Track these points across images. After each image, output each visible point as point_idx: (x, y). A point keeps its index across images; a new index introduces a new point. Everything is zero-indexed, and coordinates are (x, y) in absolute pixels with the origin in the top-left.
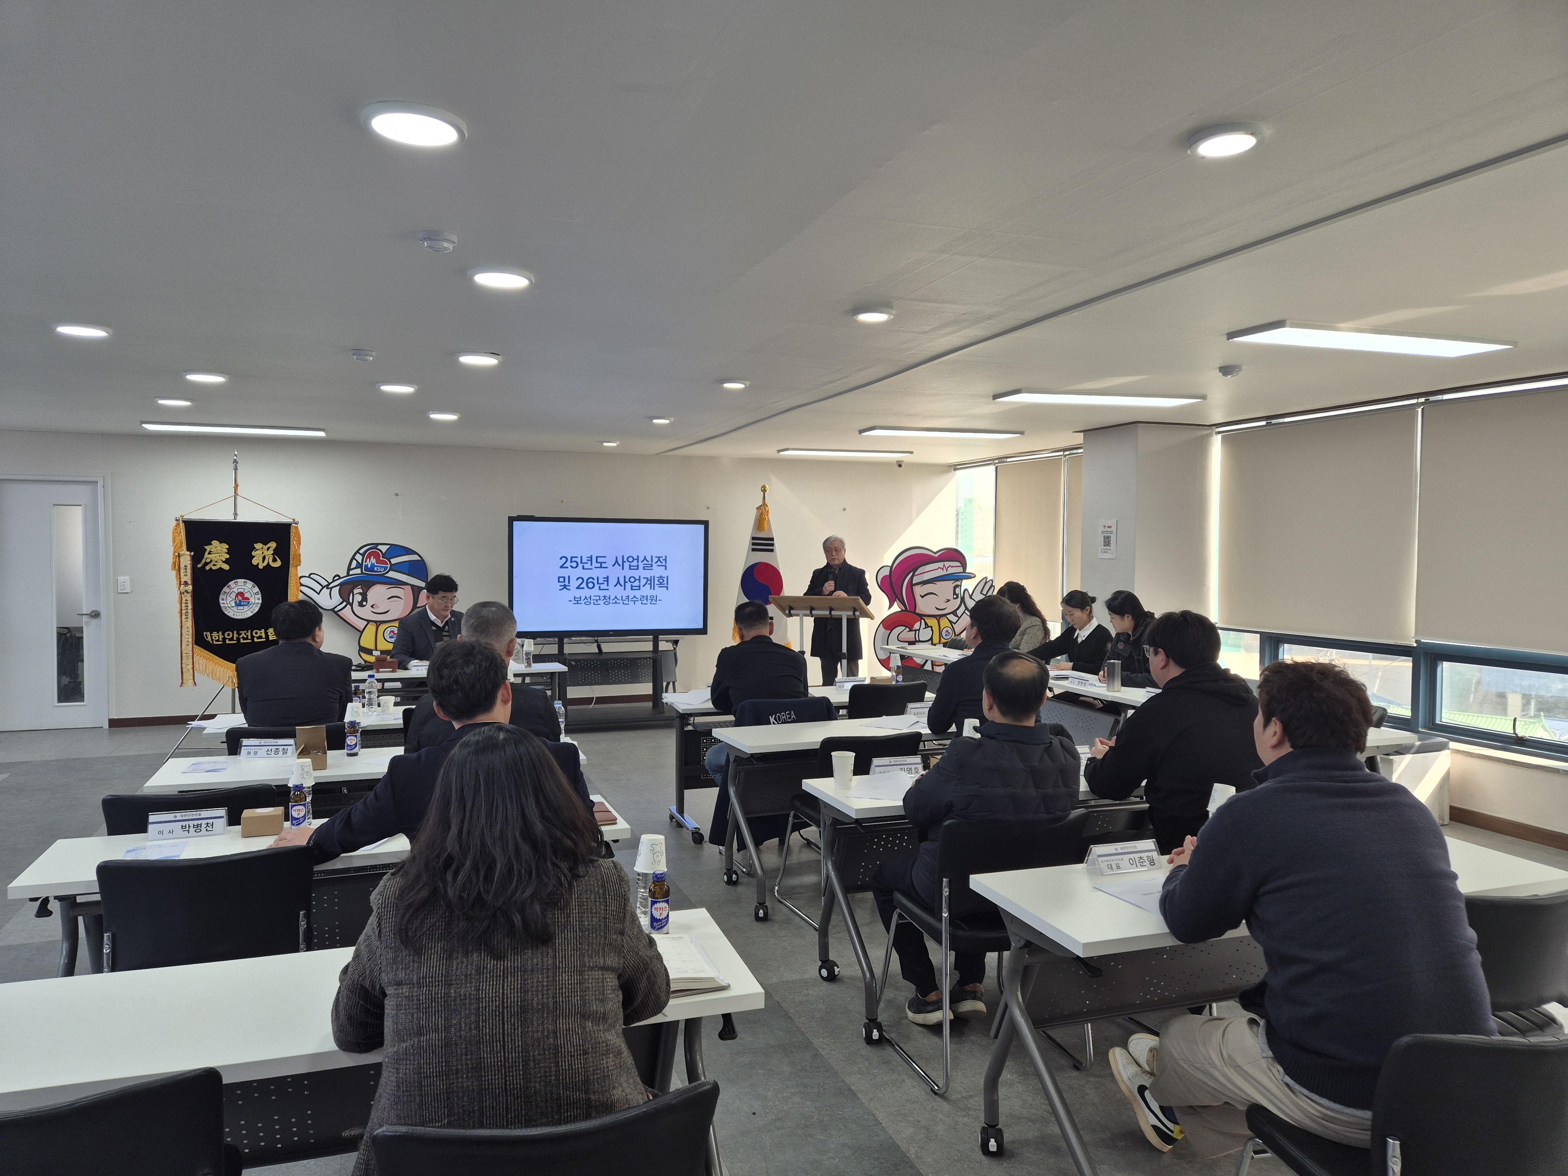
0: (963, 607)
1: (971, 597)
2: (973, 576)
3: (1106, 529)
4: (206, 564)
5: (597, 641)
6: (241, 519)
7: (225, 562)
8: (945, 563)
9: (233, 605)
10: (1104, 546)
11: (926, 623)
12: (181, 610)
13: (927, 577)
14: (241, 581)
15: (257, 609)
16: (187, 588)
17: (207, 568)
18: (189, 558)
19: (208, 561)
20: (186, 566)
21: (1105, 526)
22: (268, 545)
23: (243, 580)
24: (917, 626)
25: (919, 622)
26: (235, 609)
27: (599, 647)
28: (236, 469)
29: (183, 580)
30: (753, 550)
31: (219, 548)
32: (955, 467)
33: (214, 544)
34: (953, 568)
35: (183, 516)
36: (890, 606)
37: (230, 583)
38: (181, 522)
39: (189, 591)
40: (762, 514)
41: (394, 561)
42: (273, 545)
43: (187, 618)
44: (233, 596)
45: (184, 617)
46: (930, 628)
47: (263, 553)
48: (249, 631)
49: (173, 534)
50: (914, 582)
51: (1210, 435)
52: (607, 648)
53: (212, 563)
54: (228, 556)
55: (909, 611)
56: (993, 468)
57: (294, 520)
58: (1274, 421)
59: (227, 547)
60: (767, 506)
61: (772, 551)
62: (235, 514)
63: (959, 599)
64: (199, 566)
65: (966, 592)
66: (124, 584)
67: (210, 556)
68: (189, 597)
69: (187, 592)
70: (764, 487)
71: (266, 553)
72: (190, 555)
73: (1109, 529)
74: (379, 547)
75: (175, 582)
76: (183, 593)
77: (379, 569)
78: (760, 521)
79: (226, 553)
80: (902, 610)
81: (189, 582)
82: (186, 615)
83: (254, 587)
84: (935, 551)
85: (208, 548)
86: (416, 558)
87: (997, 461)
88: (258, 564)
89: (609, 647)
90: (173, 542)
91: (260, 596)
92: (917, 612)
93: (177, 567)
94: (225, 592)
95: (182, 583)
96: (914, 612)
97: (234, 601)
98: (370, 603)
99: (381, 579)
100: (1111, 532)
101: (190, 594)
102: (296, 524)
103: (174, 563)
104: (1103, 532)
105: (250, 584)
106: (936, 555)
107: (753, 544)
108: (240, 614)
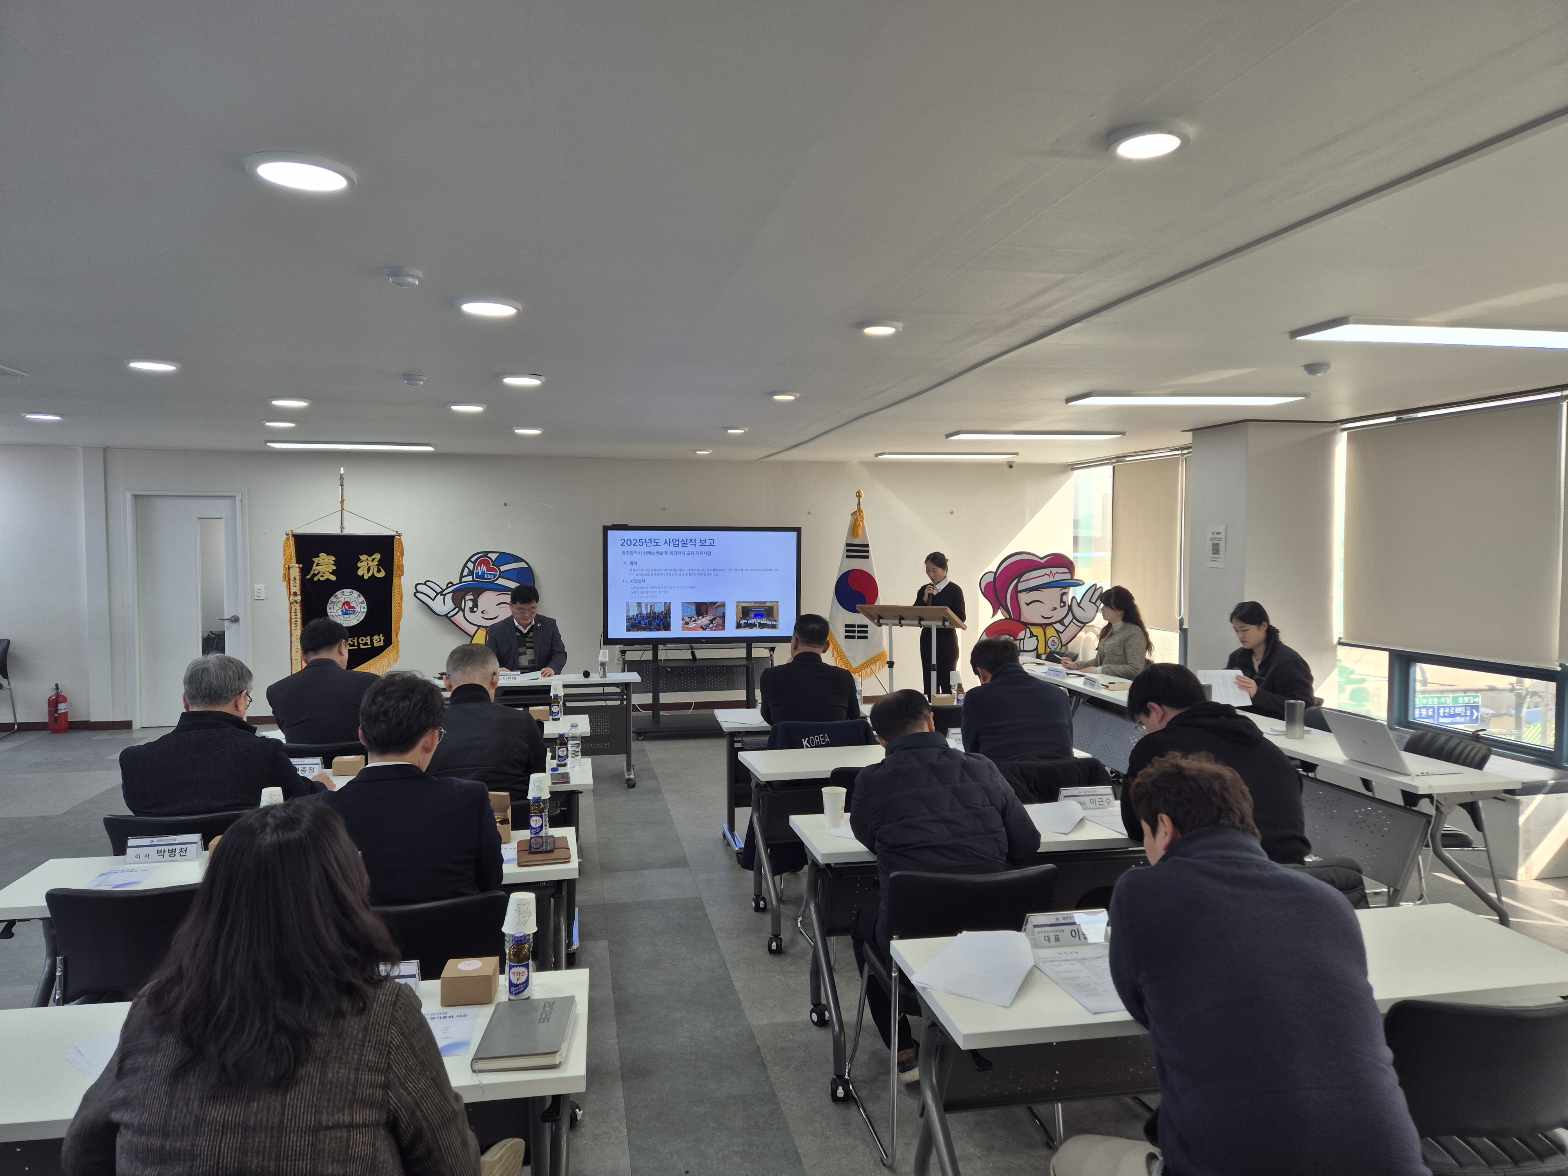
0: (1070, 616)
1: (1079, 605)
2: (1081, 583)
3: (1215, 536)
4: (315, 575)
5: (692, 648)
6: (348, 531)
7: (333, 573)
8: (1052, 569)
9: (340, 613)
10: (1214, 553)
11: (1031, 632)
12: (291, 618)
13: (1032, 584)
14: (347, 591)
15: (362, 618)
16: (296, 598)
17: (316, 579)
18: (298, 570)
19: (316, 572)
20: (295, 578)
21: (1213, 533)
22: (373, 557)
23: (349, 590)
24: (1021, 635)
25: (1024, 631)
26: (342, 617)
27: (693, 654)
28: (342, 485)
29: (292, 591)
30: (848, 557)
31: (327, 560)
32: (1073, 467)
33: (321, 557)
34: (1060, 574)
35: (292, 531)
36: (994, 614)
37: (337, 593)
38: (291, 536)
39: (298, 601)
40: (856, 520)
41: (503, 568)
42: (377, 556)
43: (296, 626)
44: (340, 605)
45: (293, 625)
46: (1035, 638)
47: (368, 564)
48: (356, 638)
49: (284, 547)
50: (1019, 589)
51: (1334, 433)
52: (701, 654)
53: (320, 574)
54: (334, 568)
55: (1012, 619)
56: (1111, 467)
57: (397, 532)
58: (1405, 416)
59: (334, 559)
60: (862, 511)
61: (867, 557)
62: (342, 528)
63: (1066, 608)
64: (308, 577)
65: (1074, 599)
66: (259, 591)
67: (318, 567)
68: (298, 607)
69: (296, 602)
70: (859, 492)
71: (371, 564)
72: (299, 567)
73: (1218, 536)
74: (489, 555)
75: (285, 592)
76: (293, 603)
77: (489, 576)
78: (854, 526)
79: (333, 565)
80: (1006, 619)
81: (298, 593)
82: (295, 624)
83: (360, 596)
84: (1041, 556)
85: (316, 560)
86: (523, 565)
87: (1114, 461)
88: (363, 574)
89: (702, 654)
90: (284, 555)
91: (365, 605)
92: (1022, 620)
93: (287, 579)
94: (332, 601)
95: (292, 593)
96: (1019, 621)
97: (340, 610)
98: (480, 609)
99: (490, 586)
100: (1220, 539)
101: (299, 604)
102: (399, 536)
103: (285, 575)
104: (1212, 539)
105: (355, 593)
106: (1043, 561)
107: (848, 551)
108: (347, 622)
